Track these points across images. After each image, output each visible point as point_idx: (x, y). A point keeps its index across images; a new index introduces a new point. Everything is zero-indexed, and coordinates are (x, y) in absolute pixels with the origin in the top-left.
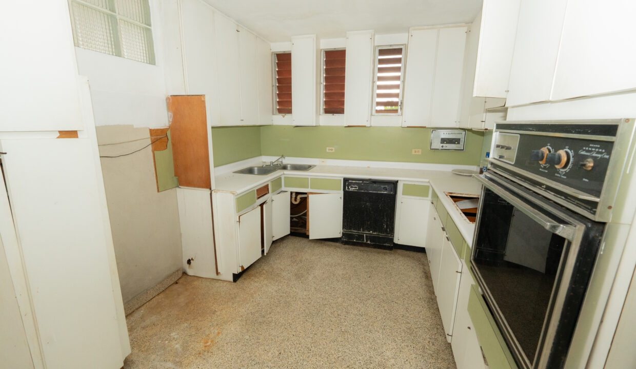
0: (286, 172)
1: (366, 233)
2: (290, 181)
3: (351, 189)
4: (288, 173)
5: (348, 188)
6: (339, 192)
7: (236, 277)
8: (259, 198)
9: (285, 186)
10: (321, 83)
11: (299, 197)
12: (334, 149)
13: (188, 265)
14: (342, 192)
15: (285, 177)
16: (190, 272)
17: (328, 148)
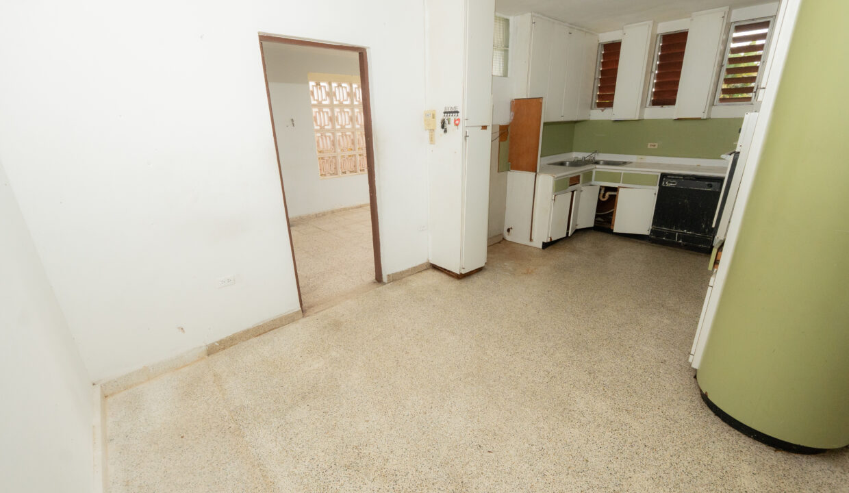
0: (598, 166)
1: (679, 232)
2: (601, 176)
3: (668, 185)
4: (600, 168)
5: (665, 184)
6: (654, 187)
7: (545, 245)
8: (570, 186)
9: (595, 180)
10: (652, 72)
11: (608, 194)
12: (656, 144)
13: (507, 233)
14: (657, 188)
15: (596, 172)
16: (508, 238)
17: (649, 144)
